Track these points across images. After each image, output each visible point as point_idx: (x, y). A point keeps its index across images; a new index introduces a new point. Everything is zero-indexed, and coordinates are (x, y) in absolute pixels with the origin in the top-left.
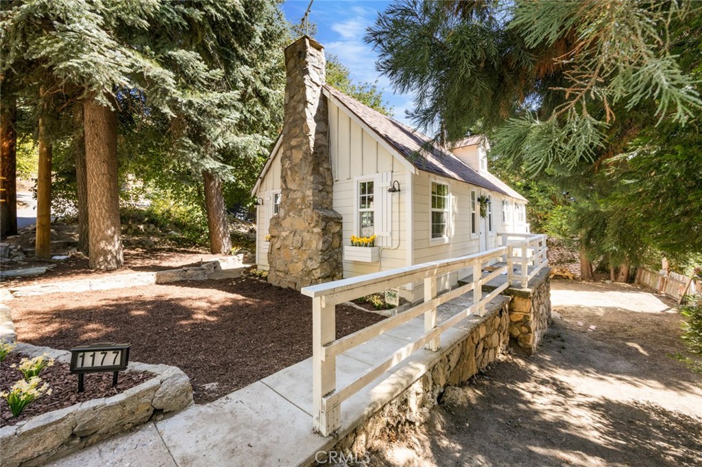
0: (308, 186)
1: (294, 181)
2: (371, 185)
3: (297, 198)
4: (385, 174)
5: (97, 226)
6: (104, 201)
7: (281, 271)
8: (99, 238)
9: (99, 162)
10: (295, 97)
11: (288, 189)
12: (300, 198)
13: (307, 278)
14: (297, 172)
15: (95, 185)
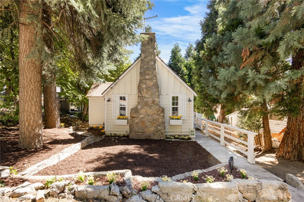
0: (156, 97)
1: (147, 94)
2: (177, 97)
3: (149, 101)
4: (184, 95)
5: (33, 118)
6: (38, 101)
7: (140, 132)
8: (34, 126)
9: (36, 73)
10: (148, 57)
11: (142, 97)
12: (151, 101)
13: (157, 133)
14: (149, 90)
15: (33, 89)
